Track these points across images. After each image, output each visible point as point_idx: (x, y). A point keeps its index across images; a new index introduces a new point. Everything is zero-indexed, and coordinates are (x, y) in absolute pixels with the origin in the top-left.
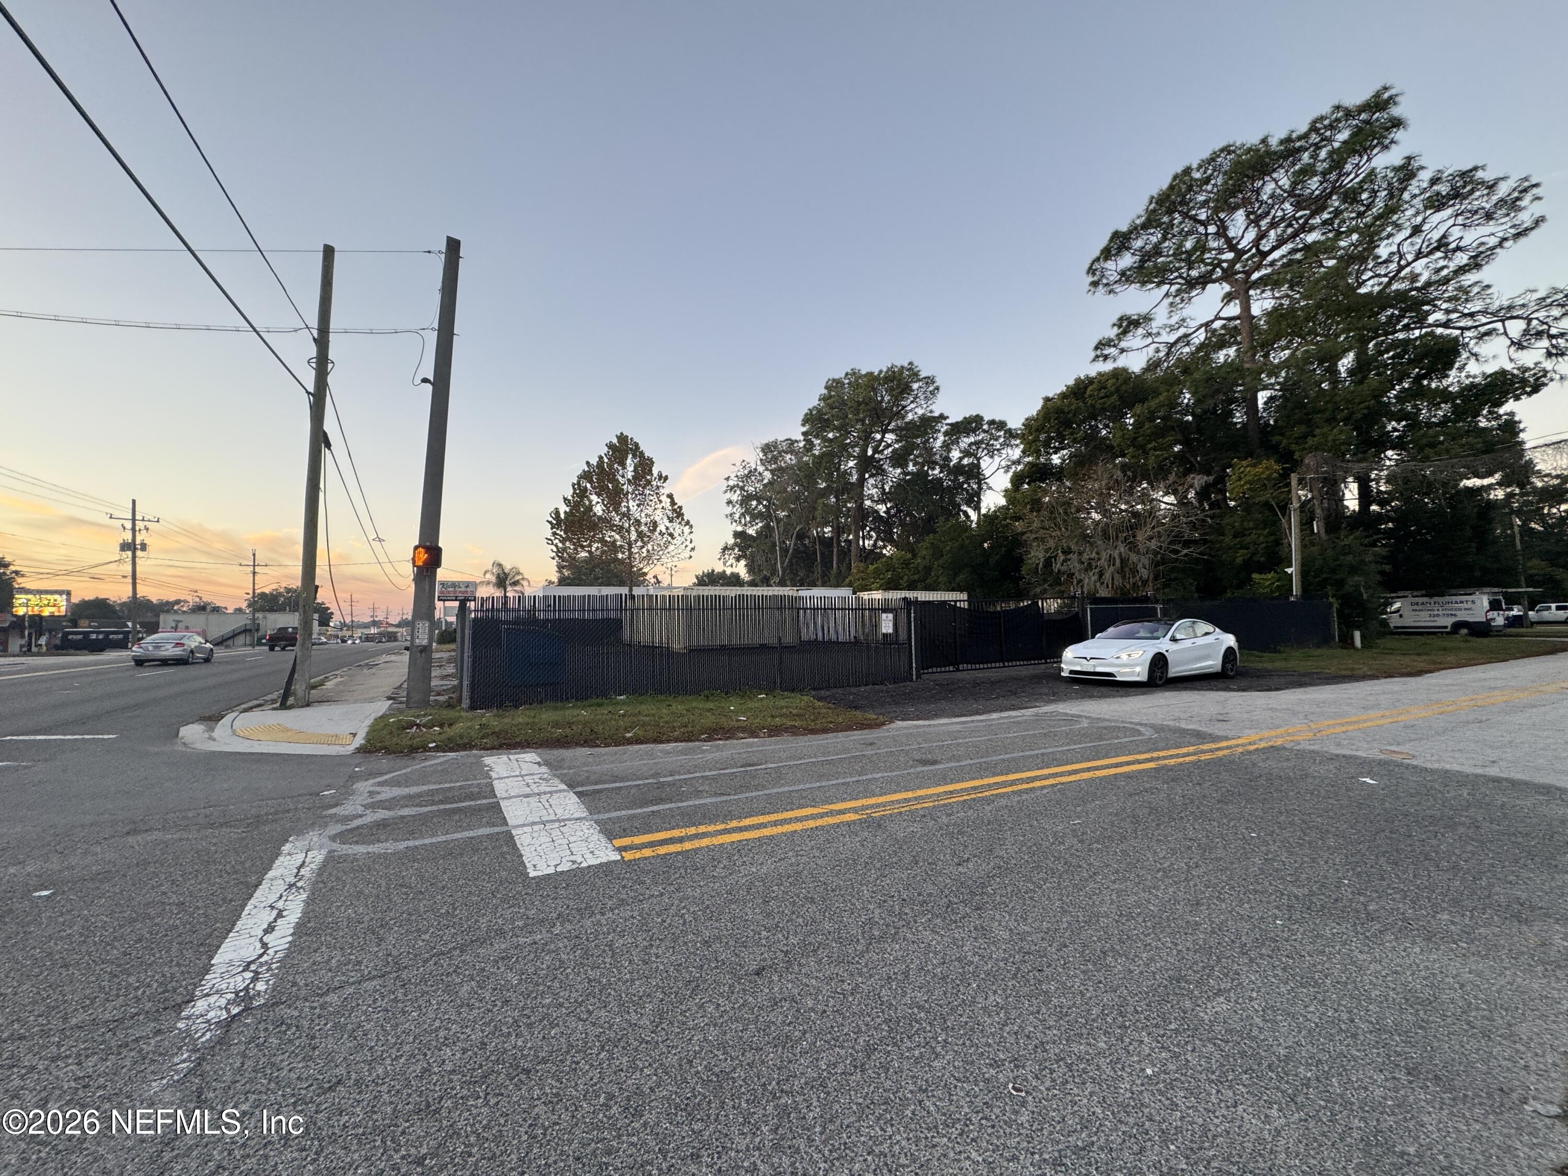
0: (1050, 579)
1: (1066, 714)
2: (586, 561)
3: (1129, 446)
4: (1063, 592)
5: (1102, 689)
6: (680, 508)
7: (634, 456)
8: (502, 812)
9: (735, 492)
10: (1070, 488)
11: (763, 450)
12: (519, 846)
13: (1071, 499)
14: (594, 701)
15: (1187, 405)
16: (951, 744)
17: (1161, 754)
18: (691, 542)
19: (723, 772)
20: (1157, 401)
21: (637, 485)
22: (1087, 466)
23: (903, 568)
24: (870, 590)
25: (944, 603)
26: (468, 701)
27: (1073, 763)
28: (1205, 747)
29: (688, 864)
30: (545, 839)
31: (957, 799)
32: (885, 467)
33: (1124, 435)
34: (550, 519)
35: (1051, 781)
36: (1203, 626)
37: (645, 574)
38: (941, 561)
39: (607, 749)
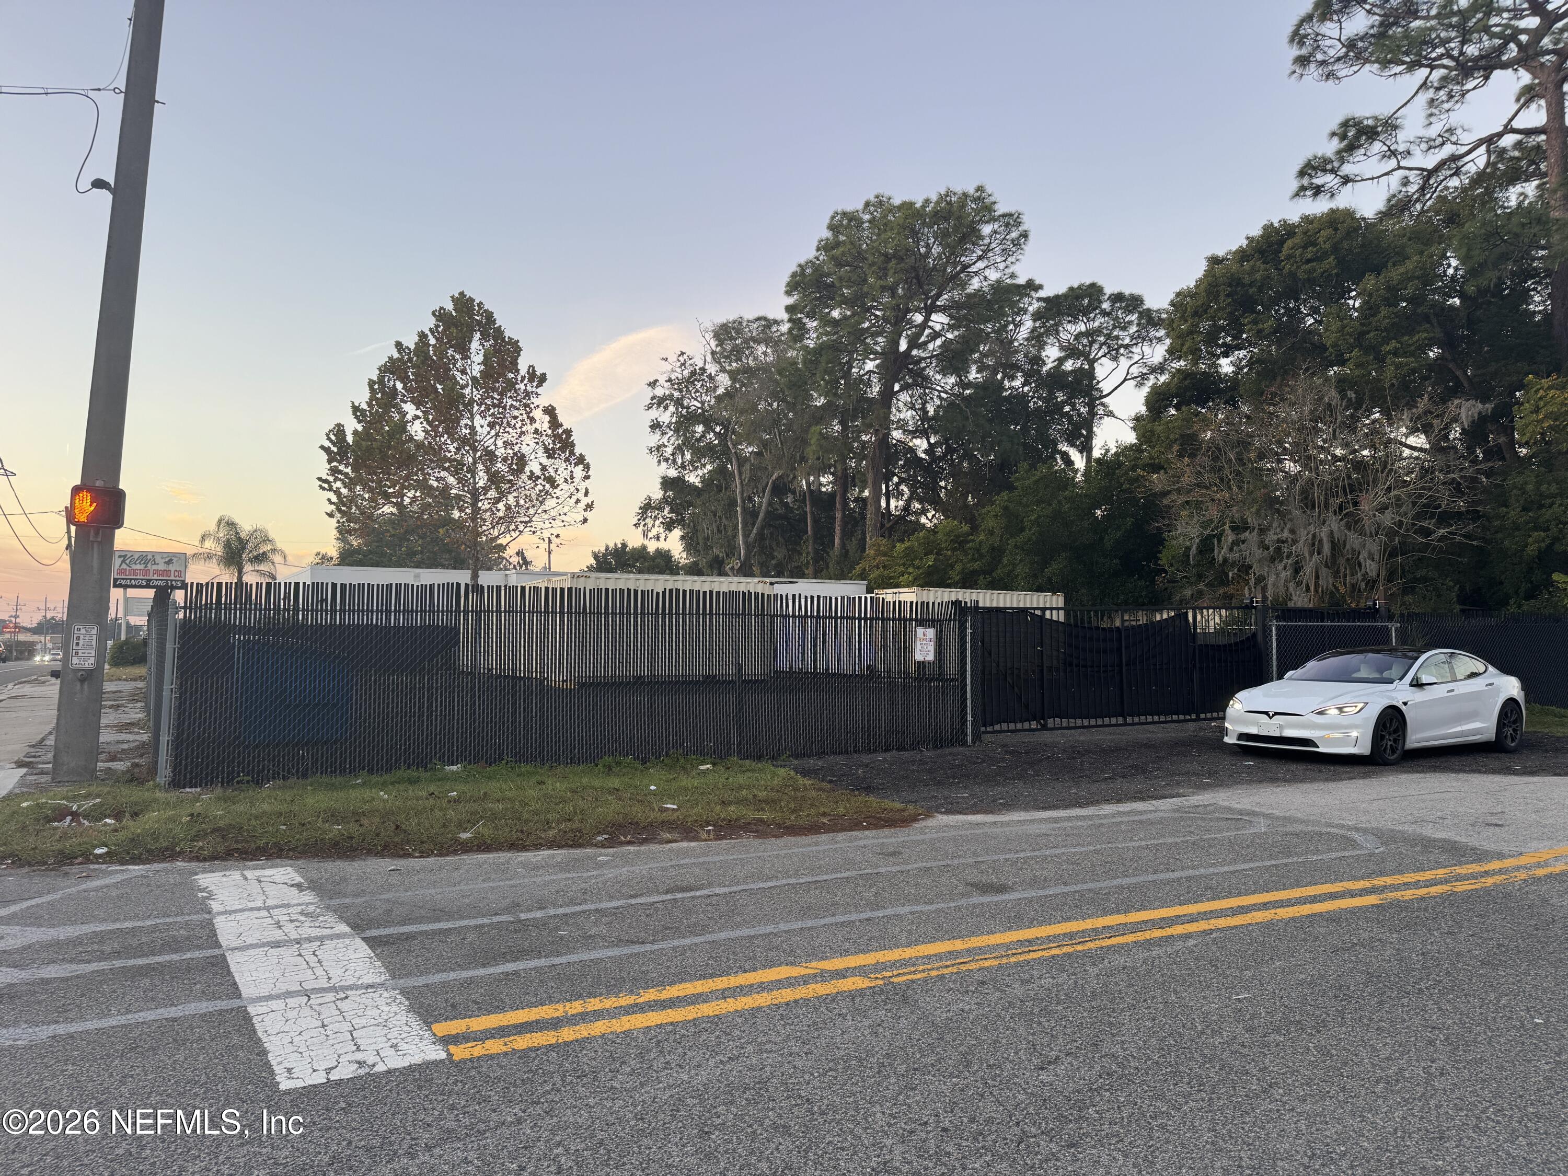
0: (1210, 576)
1: (1229, 810)
2: (391, 521)
3: (1351, 349)
4: (1231, 597)
5: (1293, 767)
6: (568, 432)
7: (485, 336)
8: (229, 973)
9: (666, 408)
10: (1248, 417)
11: (717, 336)
12: (260, 1034)
13: (1251, 436)
14: (400, 773)
15: (1453, 277)
16: (1032, 858)
17: (1390, 880)
18: (586, 493)
19: (633, 901)
20: (1402, 270)
21: (489, 390)
22: (1279, 379)
23: (954, 550)
24: (897, 586)
25: (1024, 611)
26: (168, 772)
27: (1239, 894)
28: (1463, 870)
29: (567, 1066)
30: (309, 1021)
31: (1040, 954)
32: (930, 372)
33: (1344, 327)
34: (327, 444)
35: (1203, 925)
36: (1467, 663)
37: (503, 548)
38: (1021, 539)
39: (423, 862)
